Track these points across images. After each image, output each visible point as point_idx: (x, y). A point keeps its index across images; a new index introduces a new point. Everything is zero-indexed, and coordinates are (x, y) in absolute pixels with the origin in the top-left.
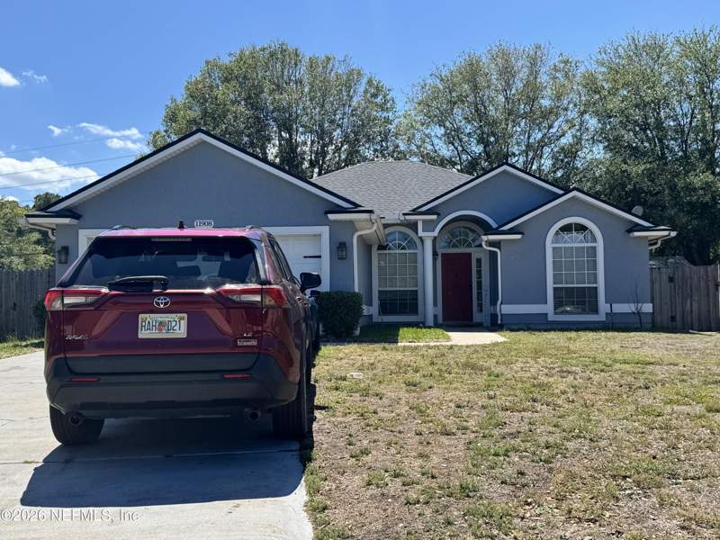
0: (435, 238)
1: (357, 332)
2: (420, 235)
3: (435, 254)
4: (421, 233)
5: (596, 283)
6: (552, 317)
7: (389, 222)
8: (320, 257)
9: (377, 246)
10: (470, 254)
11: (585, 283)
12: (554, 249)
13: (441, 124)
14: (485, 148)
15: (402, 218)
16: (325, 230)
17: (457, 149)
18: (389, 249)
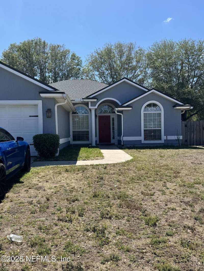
0: (96, 109)
1: (57, 154)
2: (89, 108)
3: (96, 116)
4: (90, 107)
5: (161, 128)
6: (143, 142)
7: (77, 102)
8: (37, 116)
9: (72, 112)
10: (110, 116)
11: (156, 128)
12: (144, 114)
13: (98, 71)
14: (113, 79)
15: (82, 100)
16: (40, 103)
17: (103, 80)
18: (77, 114)
